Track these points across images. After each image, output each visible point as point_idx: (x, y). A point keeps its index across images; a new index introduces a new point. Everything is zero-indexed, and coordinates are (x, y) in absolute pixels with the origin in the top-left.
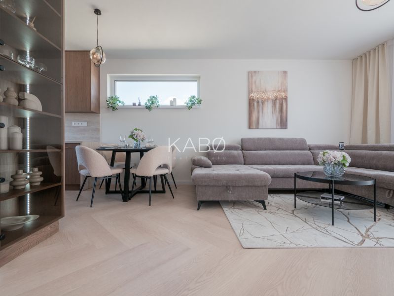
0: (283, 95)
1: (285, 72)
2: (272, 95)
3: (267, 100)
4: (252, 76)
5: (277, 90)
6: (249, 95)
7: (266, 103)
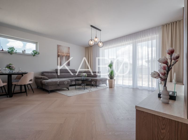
0: (69, 55)
1: (69, 48)
2: (65, 54)
3: (64, 56)
4: (59, 47)
5: (67, 53)
6: (58, 53)
7: (63, 57)
